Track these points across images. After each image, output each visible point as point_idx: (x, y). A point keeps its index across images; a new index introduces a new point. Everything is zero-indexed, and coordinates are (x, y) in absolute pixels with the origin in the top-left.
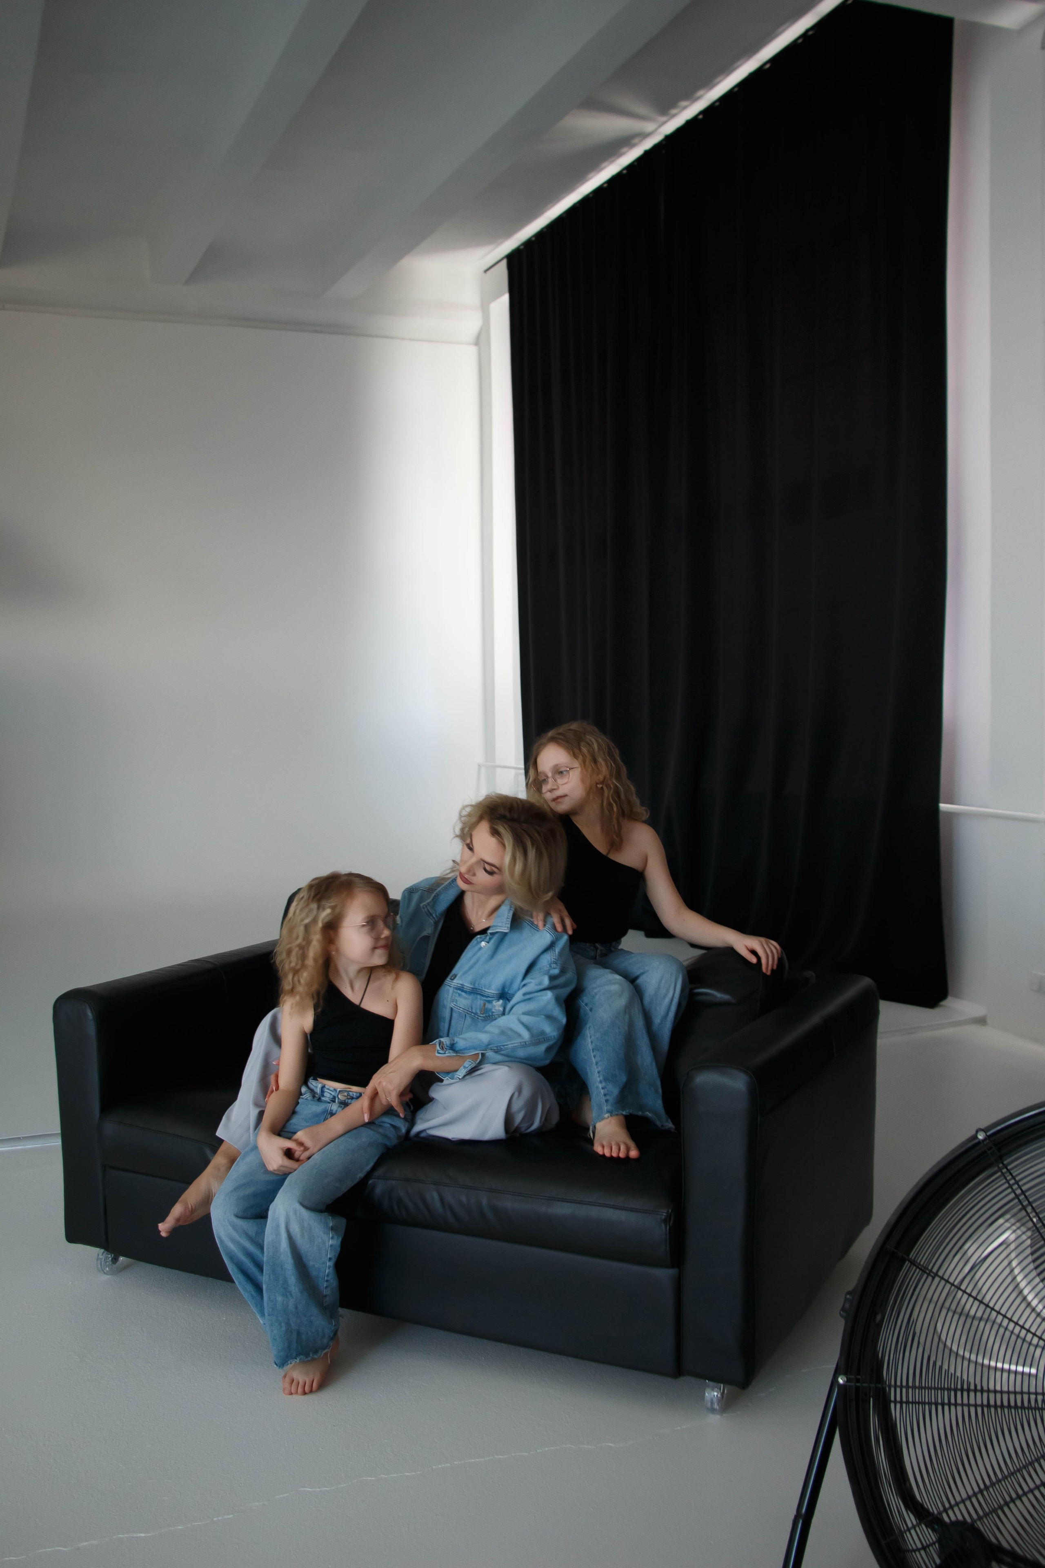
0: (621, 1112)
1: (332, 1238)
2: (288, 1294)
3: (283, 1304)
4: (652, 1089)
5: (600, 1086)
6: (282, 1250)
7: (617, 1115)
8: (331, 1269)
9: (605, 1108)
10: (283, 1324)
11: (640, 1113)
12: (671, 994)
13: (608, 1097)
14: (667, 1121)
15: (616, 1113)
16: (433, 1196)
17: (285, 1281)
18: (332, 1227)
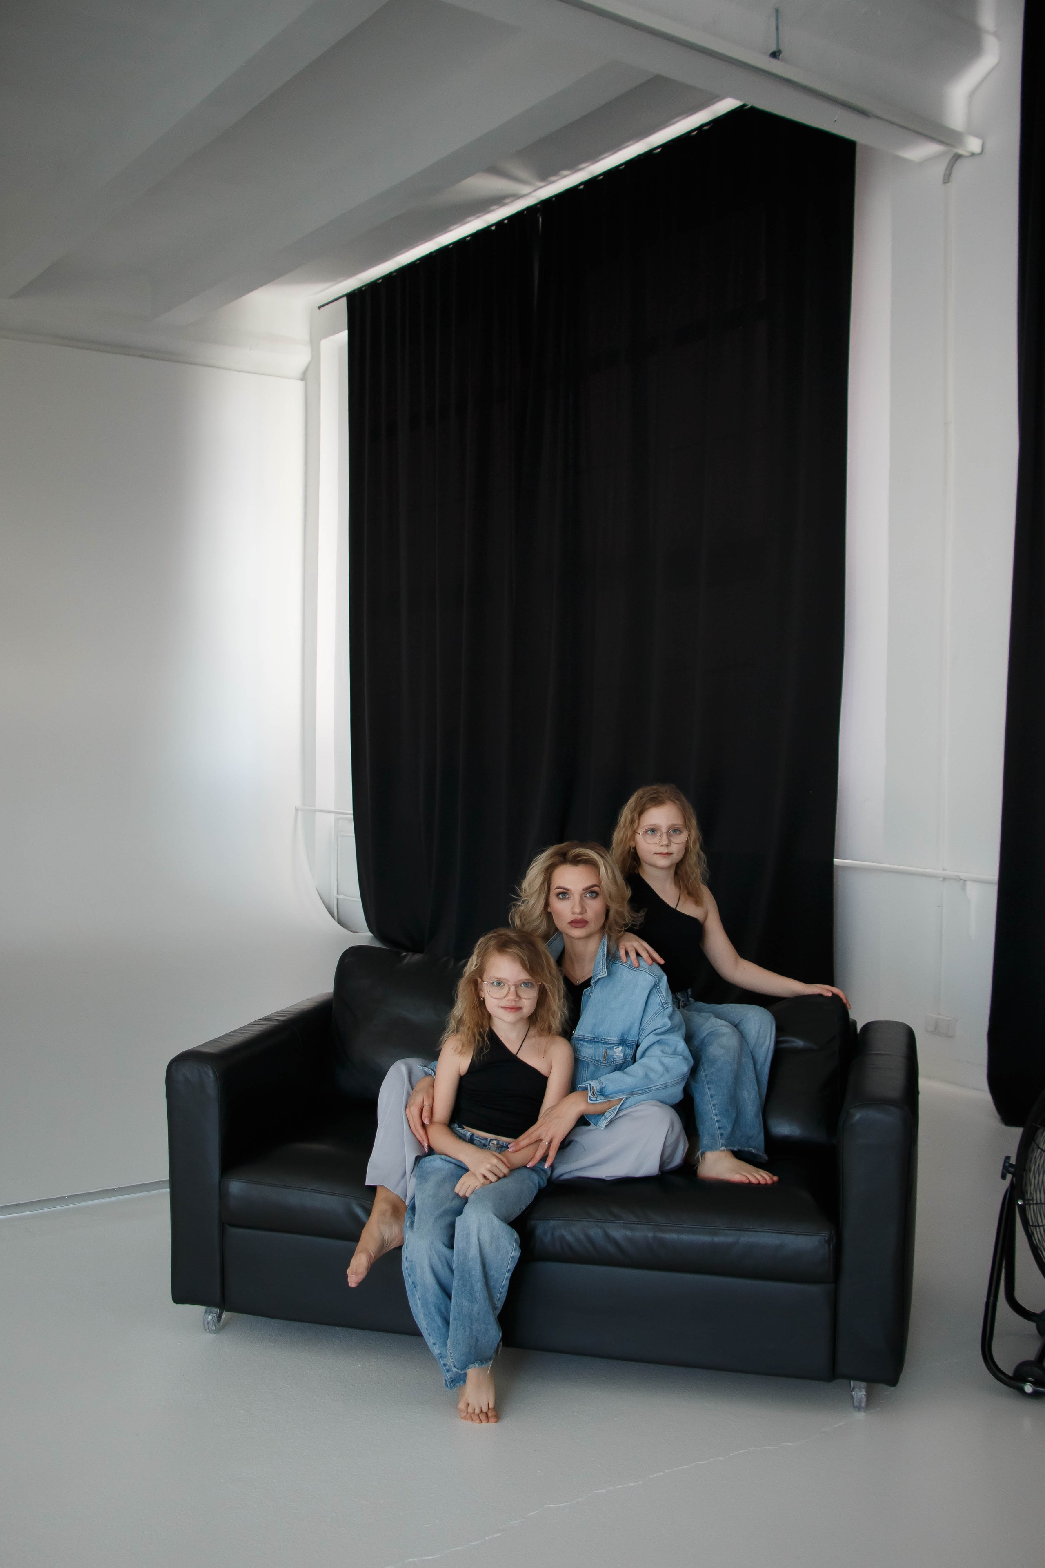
3: (469, 1309)
5: (715, 1120)
10: (467, 1328)
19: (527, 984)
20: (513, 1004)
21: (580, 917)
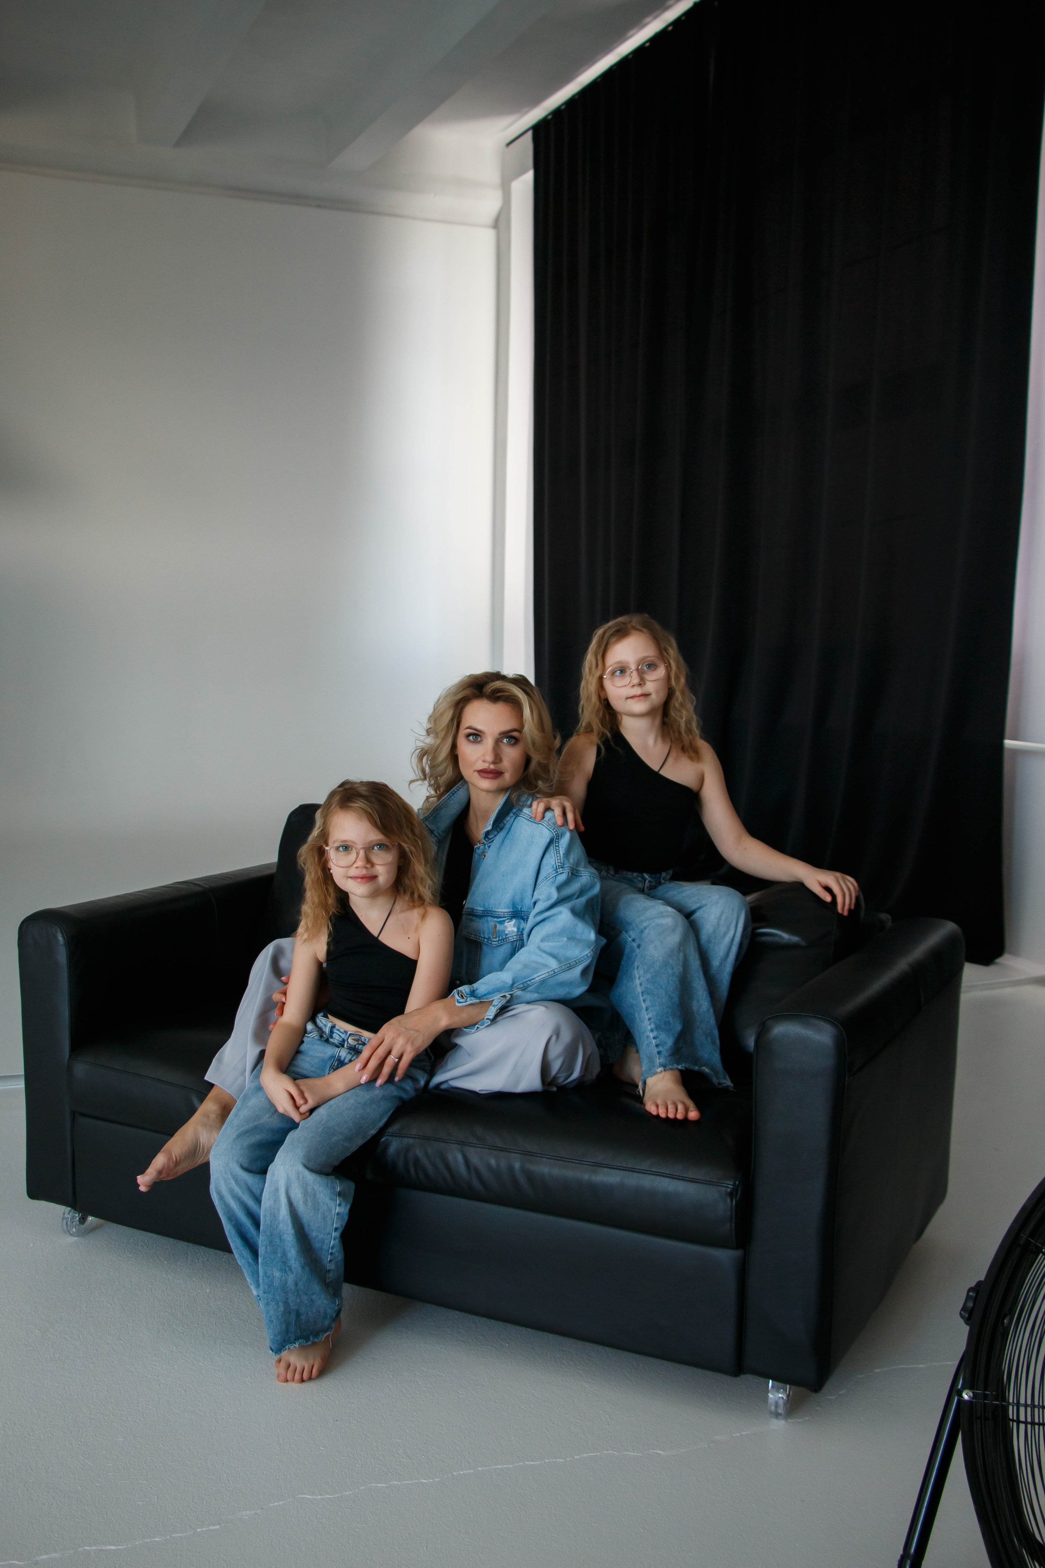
0: (675, 1066)
1: (340, 1205)
2: (287, 1269)
3: (281, 1280)
4: (709, 1039)
5: (651, 1035)
7: (671, 1069)
8: (337, 1240)
9: (658, 1062)
10: (281, 1304)
11: (697, 1068)
12: (732, 932)
13: (661, 1049)
14: (725, 1078)
15: (671, 1067)
16: (456, 1157)
17: (284, 1254)
18: (339, 1192)
21: (492, 766)
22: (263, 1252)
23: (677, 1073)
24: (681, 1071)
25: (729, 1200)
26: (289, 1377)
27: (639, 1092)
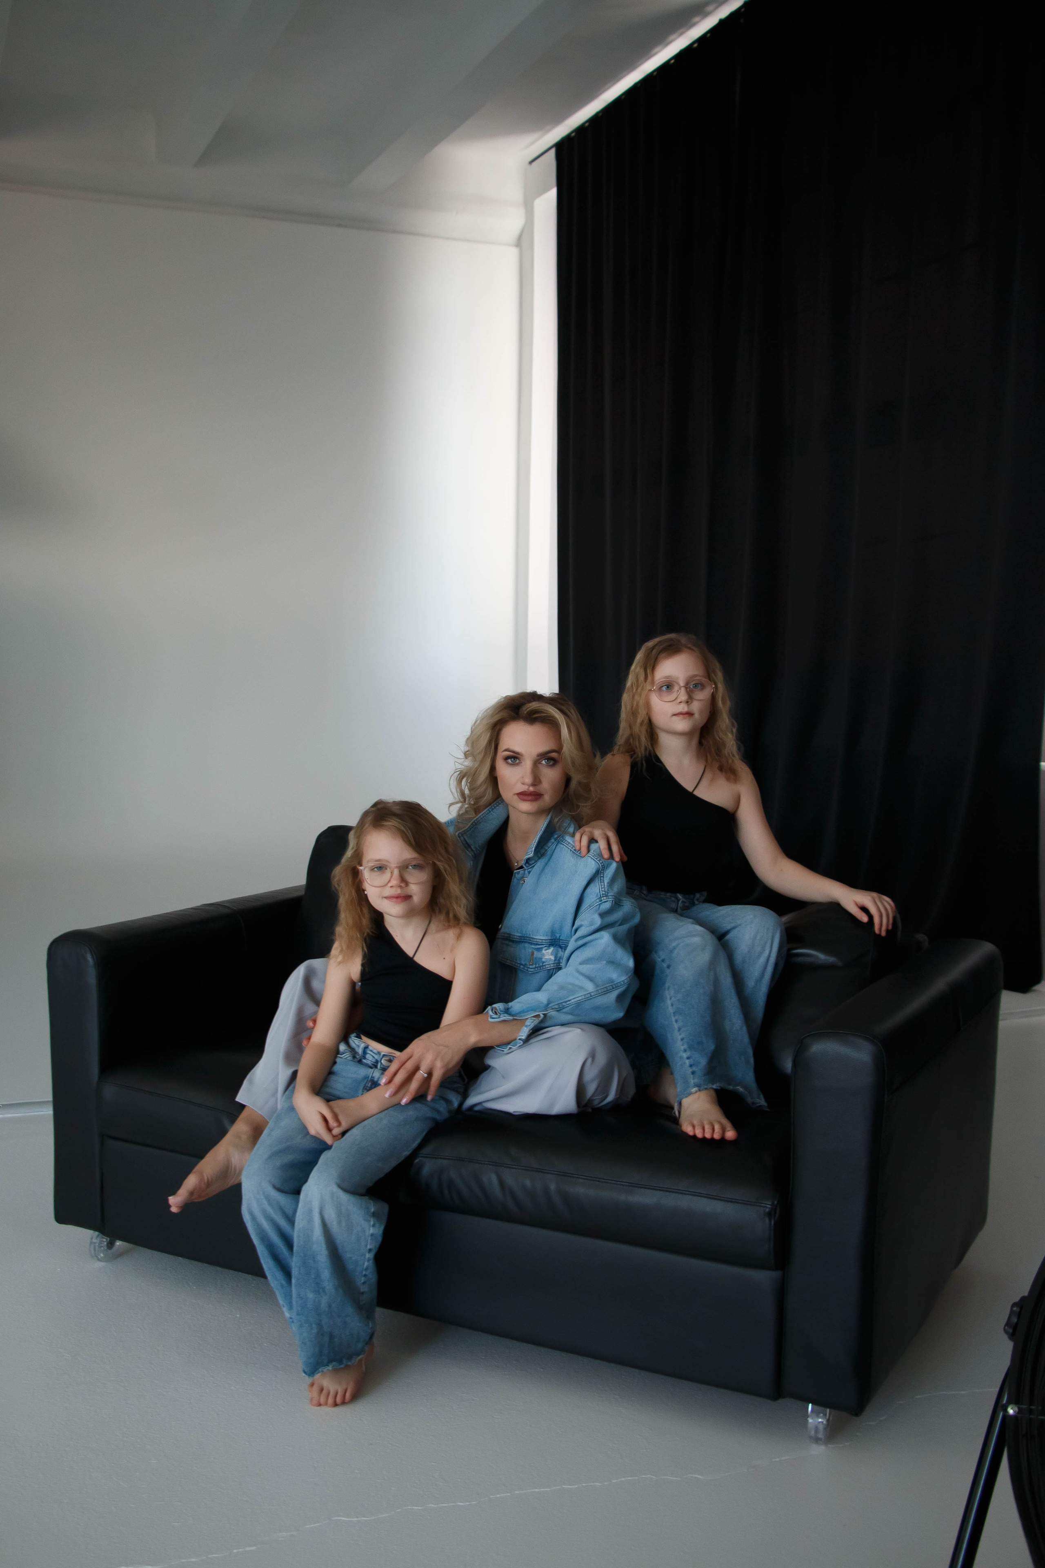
0: (710, 1086)
1: (374, 1226)
2: (321, 1290)
3: (314, 1302)
4: (743, 1059)
5: (685, 1055)
6: (314, 1239)
7: (706, 1089)
8: (371, 1262)
9: (692, 1082)
10: (314, 1326)
11: (731, 1087)
12: (767, 952)
13: (694, 1069)
14: (759, 1098)
15: (706, 1087)
16: (491, 1179)
17: (318, 1275)
18: (373, 1213)
19: (416, 867)
20: (399, 891)
21: (531, 789)
22: (297, 1273)
23: (713, 1093)
24: (716, 1091)
25: (767, 1220)
26: (322, 1400)
27: (675, 1113)
